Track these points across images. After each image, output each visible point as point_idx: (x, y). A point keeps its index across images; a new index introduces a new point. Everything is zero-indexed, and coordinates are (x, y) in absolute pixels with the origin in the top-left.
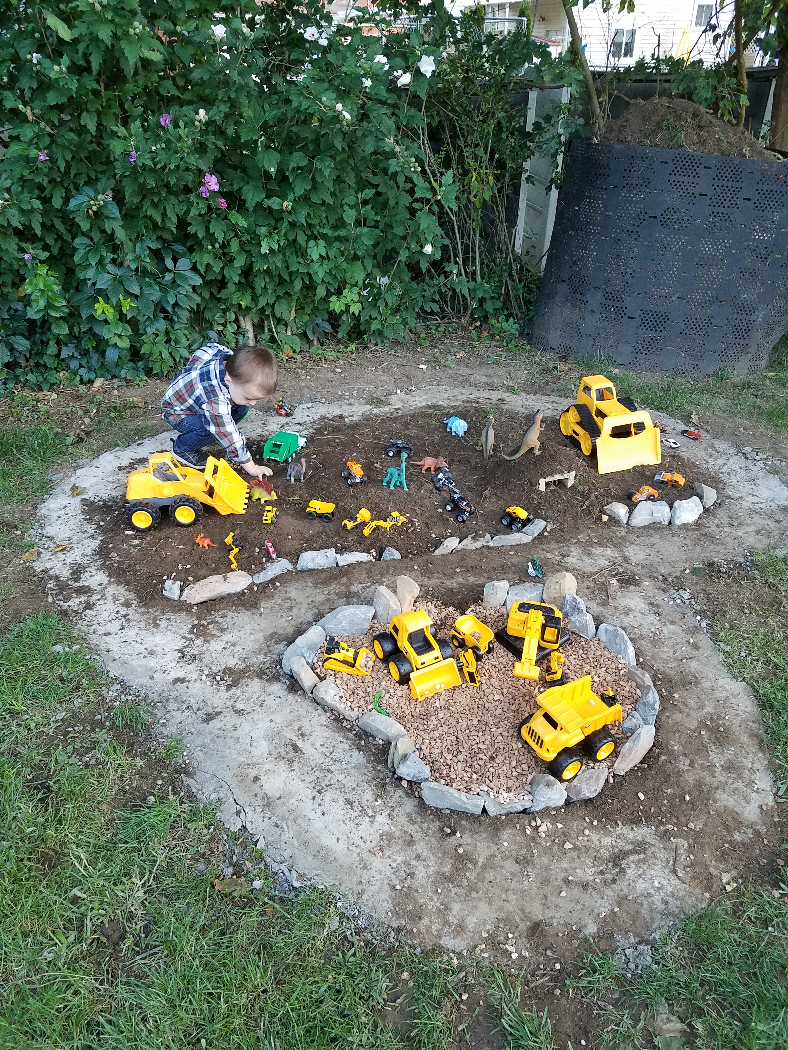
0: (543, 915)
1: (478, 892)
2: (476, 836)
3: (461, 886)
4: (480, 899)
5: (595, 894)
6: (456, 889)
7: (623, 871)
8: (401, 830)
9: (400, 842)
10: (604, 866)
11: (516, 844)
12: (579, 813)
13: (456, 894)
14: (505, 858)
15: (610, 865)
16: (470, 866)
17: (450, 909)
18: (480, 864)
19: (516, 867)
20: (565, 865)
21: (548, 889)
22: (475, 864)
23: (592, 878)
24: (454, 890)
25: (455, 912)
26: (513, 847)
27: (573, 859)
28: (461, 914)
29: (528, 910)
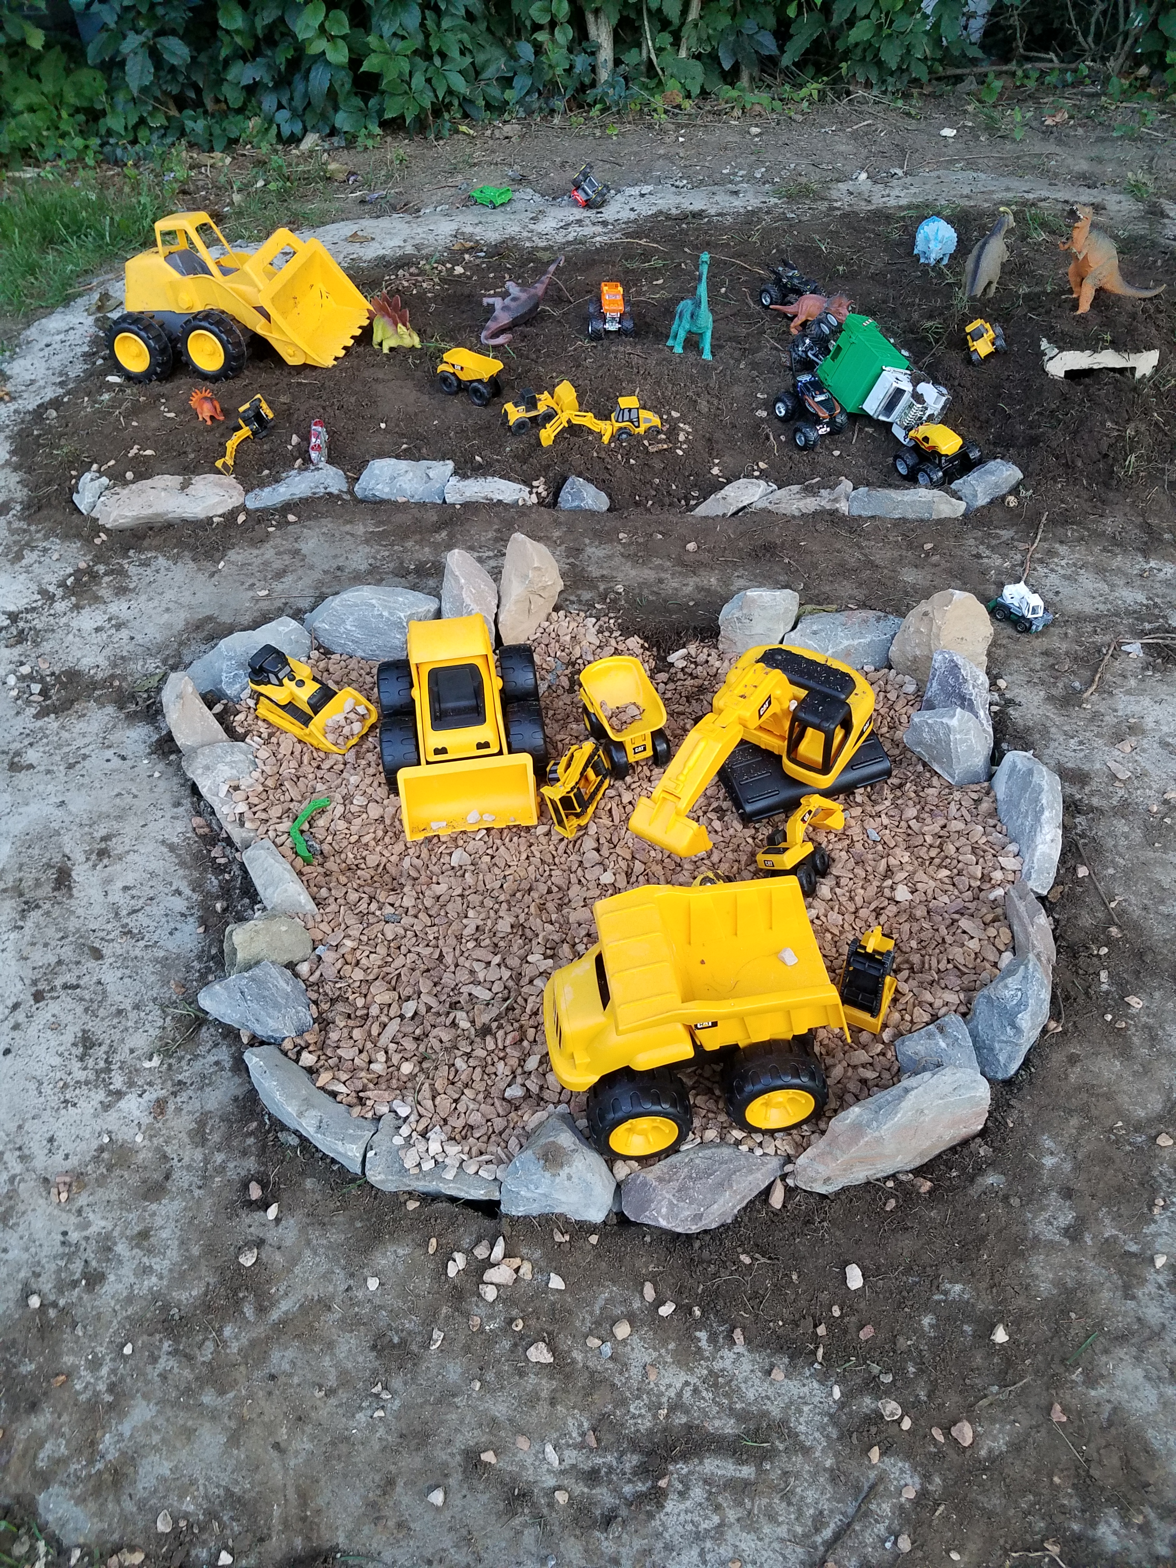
0: (349, 1536)
1: (222, 1392)
2: (314, 1234)
3: (190, 1358)
4: (214, 1416)
5: (529, 1536)
6: (172, 1363)
7: (657, 1496)
8: (158, 1149)
9: (134, 1180)
10: (610, 1459)
11: (403, 1294)
12: (639, 1263)
13: (163, 1376)
14: (350, 1323)
15: (632, 1460)
16: (249, 1311)
17: (122, 1415)
18: (275, 1315)
19: (368, 1360)
20: (500, 1408)
21: (411, 1461)
22: (261, 1310)
23: (551, 1482)
24: (165, 1363)
25: (126, 1428)
26: (389, 1299)
27: (533, 1399)
28: (141, 1439)
29: (321, 1502)
